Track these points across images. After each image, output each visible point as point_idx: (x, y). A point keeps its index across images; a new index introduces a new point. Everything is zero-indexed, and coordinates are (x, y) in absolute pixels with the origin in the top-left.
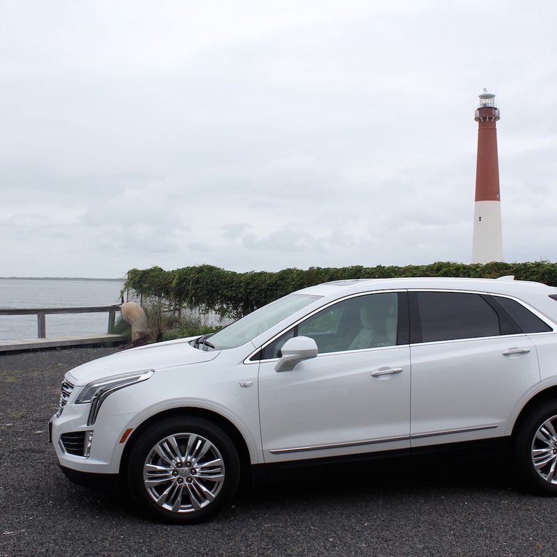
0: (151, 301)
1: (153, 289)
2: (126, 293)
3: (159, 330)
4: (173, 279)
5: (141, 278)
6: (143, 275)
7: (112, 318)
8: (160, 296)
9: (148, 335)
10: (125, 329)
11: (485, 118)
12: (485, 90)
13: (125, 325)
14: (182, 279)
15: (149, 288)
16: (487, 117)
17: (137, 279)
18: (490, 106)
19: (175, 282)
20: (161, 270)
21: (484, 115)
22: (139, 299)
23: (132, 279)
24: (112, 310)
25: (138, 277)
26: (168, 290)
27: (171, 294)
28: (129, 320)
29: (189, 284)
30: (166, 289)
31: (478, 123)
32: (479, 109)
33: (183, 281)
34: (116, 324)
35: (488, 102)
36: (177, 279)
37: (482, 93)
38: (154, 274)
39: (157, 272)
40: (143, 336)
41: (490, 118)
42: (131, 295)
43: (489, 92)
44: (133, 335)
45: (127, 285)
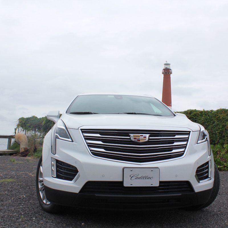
0: (30, 133)
1: (32, 127)
2: (17, 129)
3: (35, 147)
4: (43, 121)
5: (26, 121)
6: (27, 120)
7: (10, 142)
8: (35, 131)
9: (29, 150)
10: (16, 147)
11: (166, 73)
12: (166, 62)
13: (17, 144)
14: (48, 121)
15: (30, 127)
16: (167, 73)
17: (23, 122)
18: (168, 68)
19: (44, 122)
20: (36, 118)
21: (166, 72)
22: (24, 133)
23: (21, 122)
24: (10, 137)
25: (24, 121)
26: (39, 127)
27: (42, 129)
28: (19, 141)
29: (51, 124)
30: (38, 127)
31: (163, 75)
32: (164, 69)
33: (48, 122)
34: (12, 145)
35: (168, 67)
36: (45, 121)
37: (165, 63)
38: (33, 119)
39: (34, 118)
40: (26, 150)
41: (168, 73)
42: (20, 130)
43: (168, 63)
44: (21, 149)
45: (18, 126)
